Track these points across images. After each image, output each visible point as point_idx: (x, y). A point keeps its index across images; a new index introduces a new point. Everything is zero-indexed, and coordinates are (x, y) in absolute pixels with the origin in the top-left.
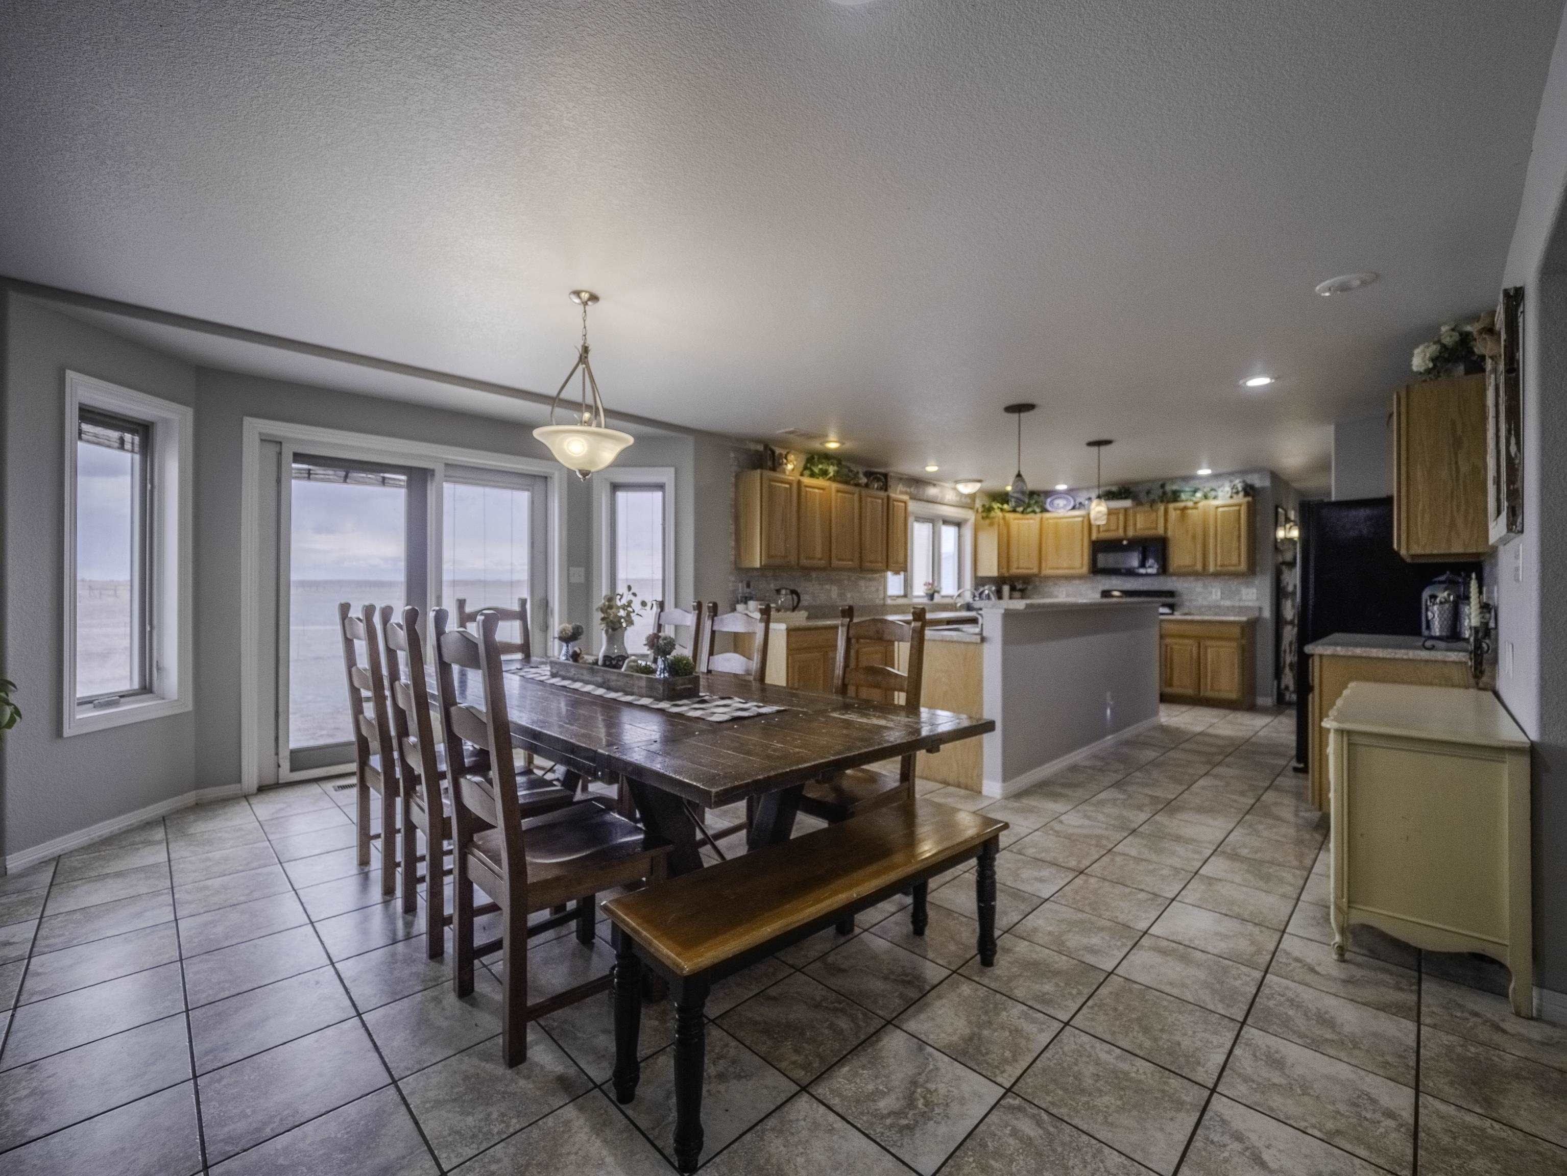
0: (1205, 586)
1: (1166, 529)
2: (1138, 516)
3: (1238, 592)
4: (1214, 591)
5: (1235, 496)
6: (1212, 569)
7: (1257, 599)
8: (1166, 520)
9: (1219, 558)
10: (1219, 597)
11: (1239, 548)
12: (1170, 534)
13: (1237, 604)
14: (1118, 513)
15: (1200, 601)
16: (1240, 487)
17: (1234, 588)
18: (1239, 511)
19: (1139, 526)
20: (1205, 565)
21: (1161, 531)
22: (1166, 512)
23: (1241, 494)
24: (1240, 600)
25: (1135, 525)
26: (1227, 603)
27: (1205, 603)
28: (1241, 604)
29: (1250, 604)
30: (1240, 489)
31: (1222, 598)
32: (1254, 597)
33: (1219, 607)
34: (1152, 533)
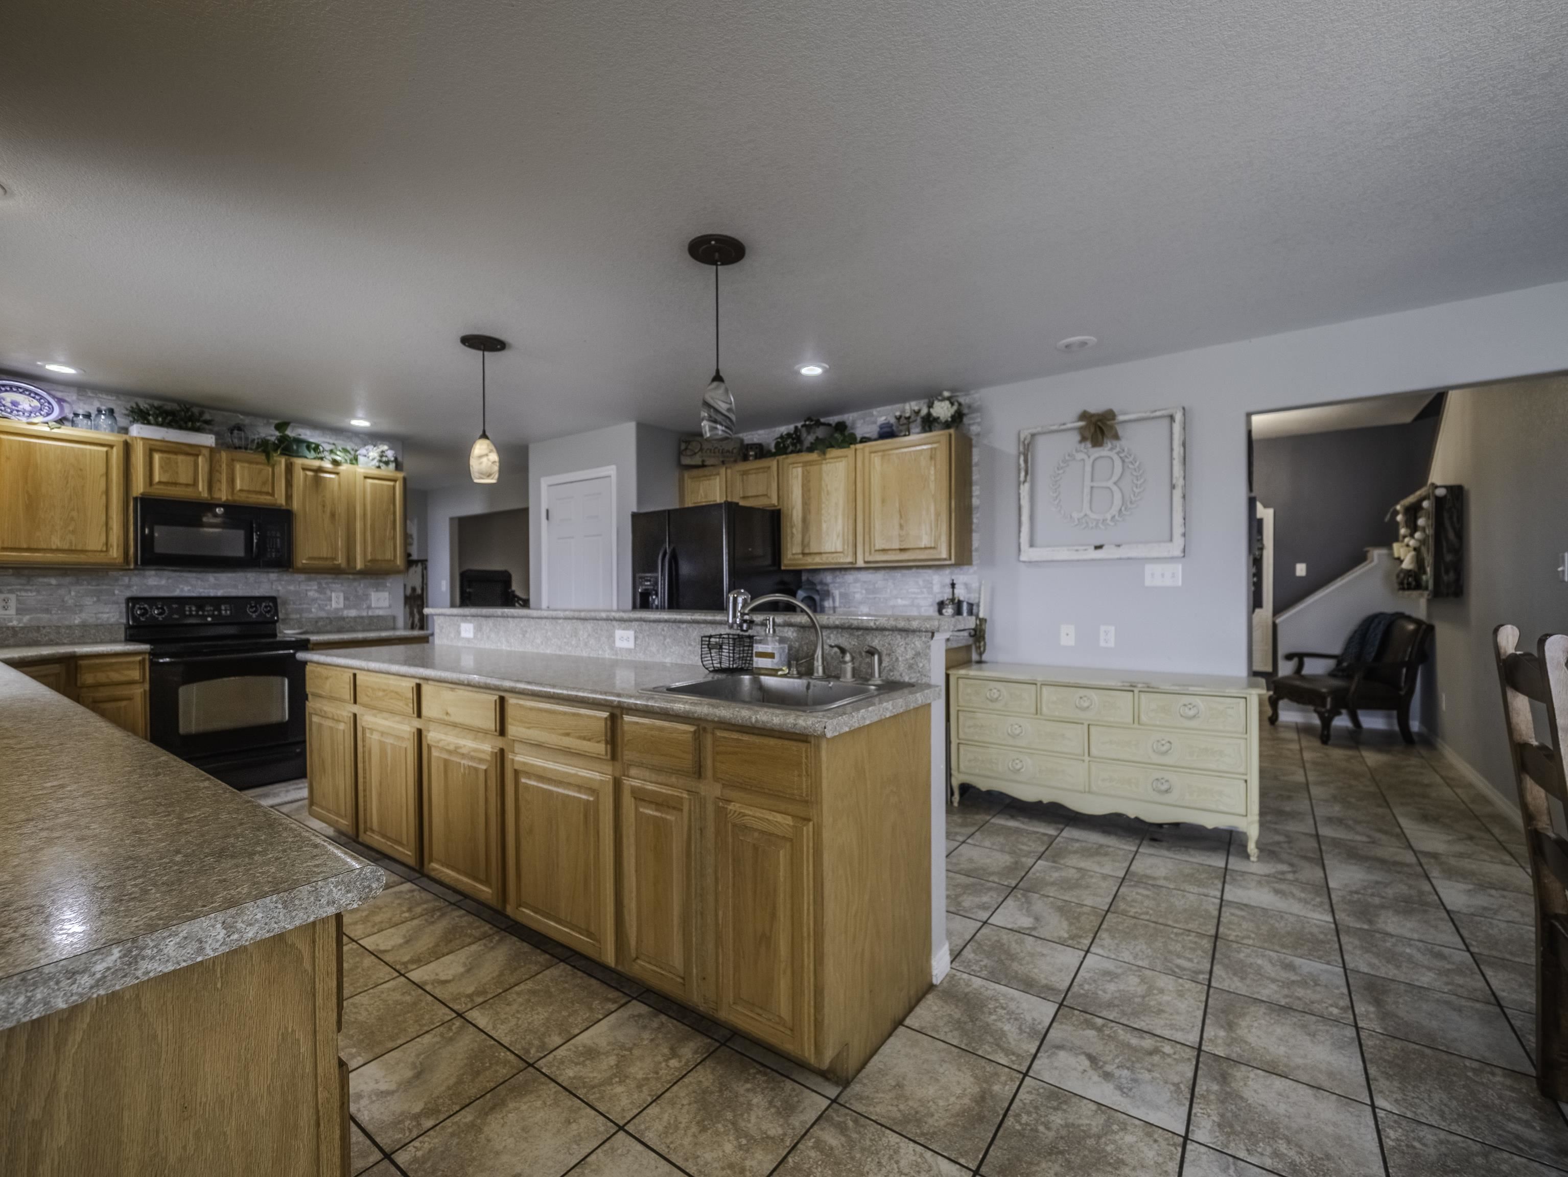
0: (321, 590)
1: (289, 497)
2: (238, 467)
3: (367, 597)
4: (333, 595)
5: (383, 466)
6: (359, 565)
7: (390, 607)
8: (289, 484)
9: (369, 549)
10: (341, 605)
11: (394, 538)
12: (296, 505)
13: (364, 614)
14: (197, 455)
15: (315, 612)
16: (390, 454)
17: (360, 592)
18: (394, 487)
19: (238, 485)
20: (350, 558)
21: (280, 499)
22: (289, 469)
23: (392, 466)
24: (369, 607)
25: (232, 481)
26: (353, 613)
27: (323, 614)
28: (370, 613)
29: (381, 613)
30: (393, 459)
31: (346, 607)
32: (386, 604)
33: (343, 619)
34: (265, 499)
